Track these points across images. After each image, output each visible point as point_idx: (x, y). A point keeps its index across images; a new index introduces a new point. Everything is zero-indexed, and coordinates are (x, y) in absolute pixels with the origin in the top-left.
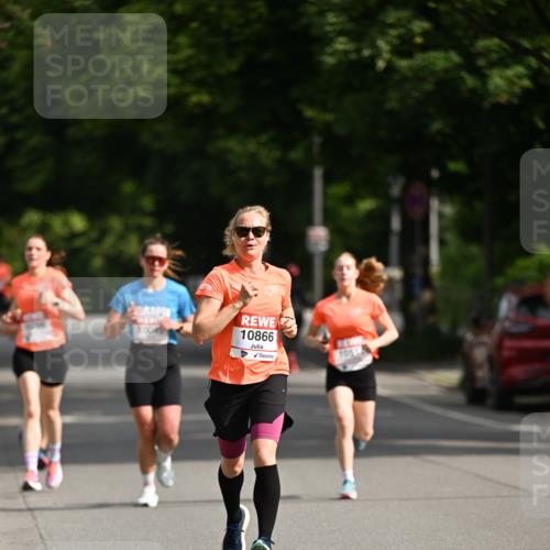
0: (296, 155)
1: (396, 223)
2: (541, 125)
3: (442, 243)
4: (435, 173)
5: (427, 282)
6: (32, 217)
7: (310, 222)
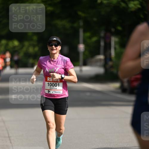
0: (75, 25)
1: (102, 44)
2: (142, 16)
3: (115, 49)
4: (113, 30)
5: (111, 59)
6: (4, 42)
7: (79, 43)
